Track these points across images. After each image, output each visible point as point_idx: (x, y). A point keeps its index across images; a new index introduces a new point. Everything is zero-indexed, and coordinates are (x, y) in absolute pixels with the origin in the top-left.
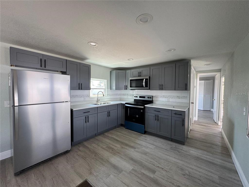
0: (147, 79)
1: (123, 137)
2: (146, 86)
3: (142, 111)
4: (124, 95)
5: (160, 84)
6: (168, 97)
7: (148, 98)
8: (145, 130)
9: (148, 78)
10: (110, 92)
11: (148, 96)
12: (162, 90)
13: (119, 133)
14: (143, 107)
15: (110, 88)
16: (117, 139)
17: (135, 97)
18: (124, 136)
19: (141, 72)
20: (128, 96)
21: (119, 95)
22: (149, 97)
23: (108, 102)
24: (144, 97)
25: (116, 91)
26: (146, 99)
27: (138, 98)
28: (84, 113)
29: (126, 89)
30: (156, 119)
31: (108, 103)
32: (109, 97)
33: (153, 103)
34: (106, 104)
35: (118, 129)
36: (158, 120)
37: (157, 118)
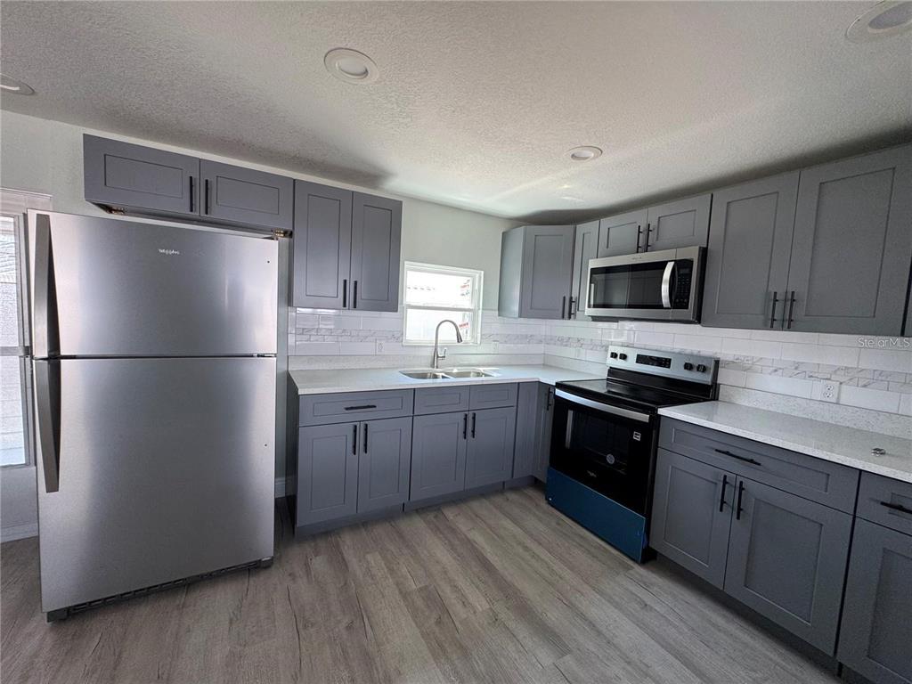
0: (690, 262)
1: (521, 550)
2: (679, 299)
3: (637, 437)
4: (565, 342)
5: (772, 290)
6: (833, 377)
7: (688, 367)
8: (651, 545)
9: (693, 254)
10: (497, 325)
11: (692, 355)
12: (789, 328)
13: (507, 523)
14: (644, 417)
15: (499, 310)
16: (489, 556)
17: (614, 355)
18: (526, 549)
19: (653, 224)
20: (583, 351)
21: (541, 342)
22: (696, 364)
23: (481, 369)
24: (664, 363)
25: (522, 320)
26: (676, 372)
27: (631, 365)
28: (347, 409)
29: (570, 318)
30: (723, 502)
31: (479, 374)
32: (489, 348)
33: (715, 398)
34: (472, 380)
35: (513, 496)
36: (740, 509)
37: (732, 498)
